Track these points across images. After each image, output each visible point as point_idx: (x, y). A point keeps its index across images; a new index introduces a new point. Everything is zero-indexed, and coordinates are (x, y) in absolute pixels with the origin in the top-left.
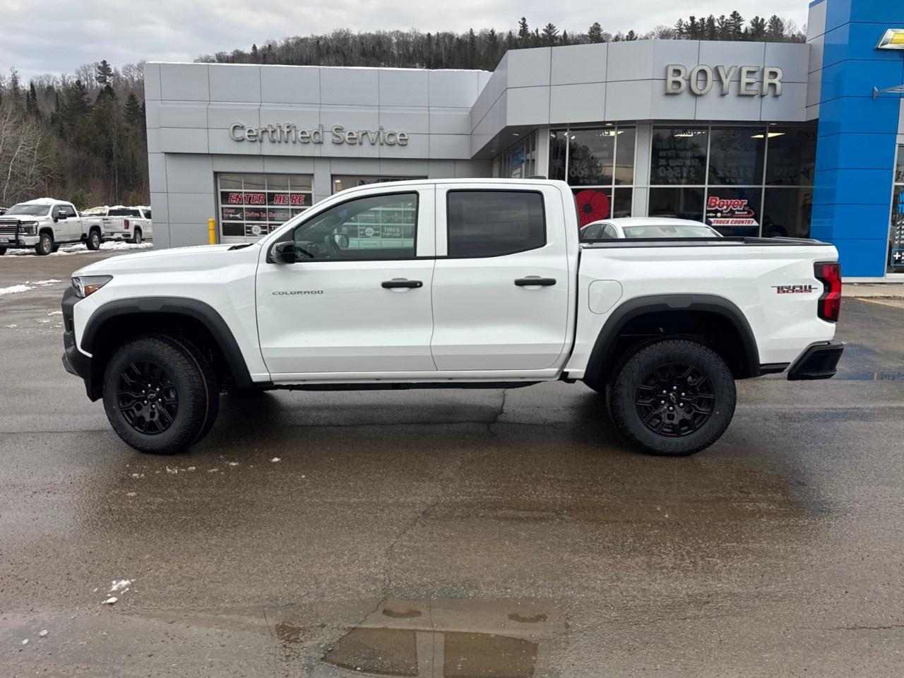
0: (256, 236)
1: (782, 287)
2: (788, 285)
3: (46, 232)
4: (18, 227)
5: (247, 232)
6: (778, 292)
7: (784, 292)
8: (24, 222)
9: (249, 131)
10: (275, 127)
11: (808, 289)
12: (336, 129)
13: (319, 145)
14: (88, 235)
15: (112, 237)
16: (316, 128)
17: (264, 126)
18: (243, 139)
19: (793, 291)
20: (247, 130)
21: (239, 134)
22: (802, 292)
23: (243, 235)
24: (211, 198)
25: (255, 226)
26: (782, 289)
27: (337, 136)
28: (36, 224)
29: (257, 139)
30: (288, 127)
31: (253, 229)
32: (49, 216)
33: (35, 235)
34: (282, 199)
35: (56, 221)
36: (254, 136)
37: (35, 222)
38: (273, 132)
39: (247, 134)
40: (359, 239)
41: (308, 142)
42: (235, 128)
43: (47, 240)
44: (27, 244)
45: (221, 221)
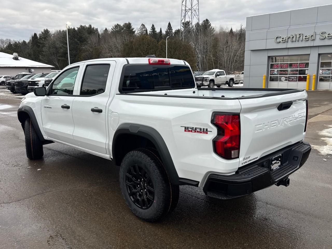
0: (283, 81)
1: (188, 128)
2: (192, 126)
3: (212, 81)
4: (203, 79)
5: (279, 80)
6: (185, 131)
7: (189, 131)
8: (205, 78)
9: (283, 38)
10: (294, 35)
11: (206, 131)
12: (322, 33)
13: (313, 41)
14: (228, 81)
15: (239, 82)
16: (312, 34)
17: (289, 36)
18: (280, 42)
19: (195, 132)
20: (282, 38)
21: (279, 40)
22: (201, 133)
23: (278, 81)
24: (266, 67)
25: (283, 77)
26: (188, 129)
27: (323, 36)
28: (208, 78)
29: (286, 41)
30: (299, 35)
31: (282, 78)
32: (214, 75)
33: (208, 82)
34: (295, 65)
35: (216, 77)
36: (284, 40)
37: (208, 77)
38: (292, 38)
39: (281, 40)
40: (330, 82)
41: (308, 40)
42: (277, 38)
43: (212, 83)
44: (205, 85)
45: (269, 76)
